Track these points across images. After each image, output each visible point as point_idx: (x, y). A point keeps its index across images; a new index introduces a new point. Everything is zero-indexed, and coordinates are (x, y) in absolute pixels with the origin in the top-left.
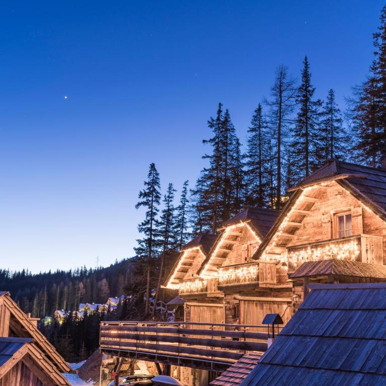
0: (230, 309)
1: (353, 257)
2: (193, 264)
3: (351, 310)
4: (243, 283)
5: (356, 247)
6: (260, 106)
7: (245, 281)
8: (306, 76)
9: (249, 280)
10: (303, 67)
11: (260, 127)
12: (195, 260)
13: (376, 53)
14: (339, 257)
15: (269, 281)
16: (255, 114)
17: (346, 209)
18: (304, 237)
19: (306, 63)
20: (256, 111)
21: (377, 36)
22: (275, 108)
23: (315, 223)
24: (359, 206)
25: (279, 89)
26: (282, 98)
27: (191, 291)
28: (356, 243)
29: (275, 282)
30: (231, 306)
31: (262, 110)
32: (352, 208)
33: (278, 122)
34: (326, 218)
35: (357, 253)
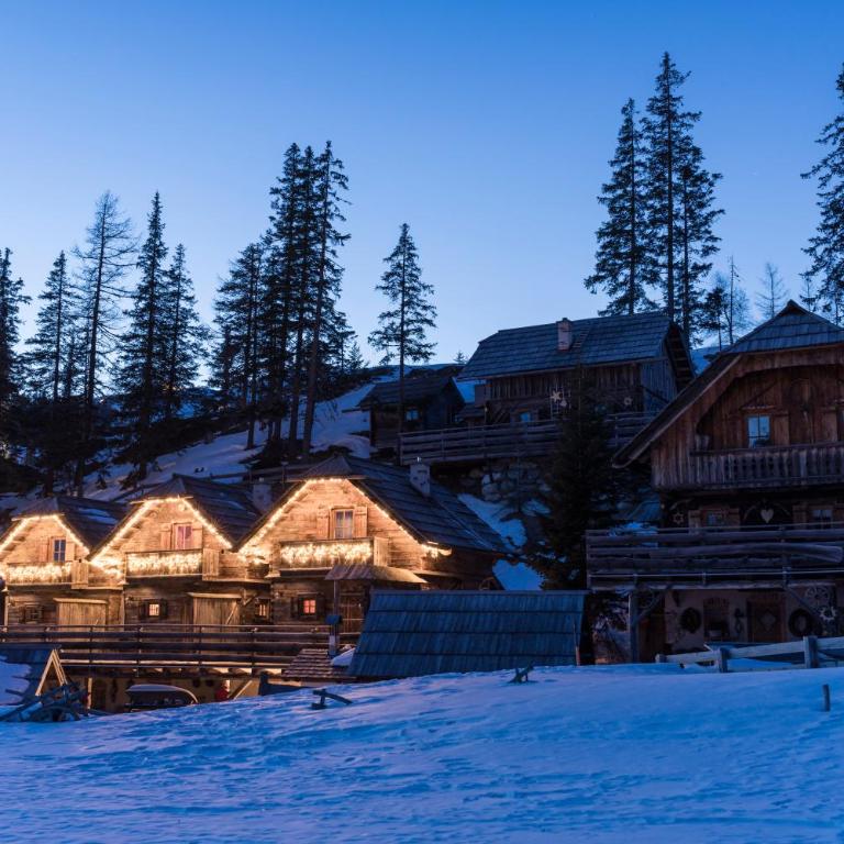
0: (133, 607)
1: (364, 559)
2: (27, 538)
3: (416, 611)
4: (175, 575)
5: (369, 549)
6: (62, 255)
7: (178, 571)
8: (155, 224)
9: (185, 572)
10: (151, 209)
11: (60, 292)
12: (31, 533)
13: (272, 218)
14: (347, 557)
15: (211, 573)
16: (54, 268)
17: (348, 505)
18: (291, 530)
19: (156, 203)
20: (56, 264)
21: (275, 191)
22: (92, 264)
23: (308, 515)
24: (363, 505)
25: (102, 234)
26: (105, 250)
27: (38, 580)
28: (369, 544)
29: (217, 574)
30: (137, 603)
31: (67, 263)
32: (355, 505)
33: (96, 289)
34: (323, 513)
35: (369, 554)
